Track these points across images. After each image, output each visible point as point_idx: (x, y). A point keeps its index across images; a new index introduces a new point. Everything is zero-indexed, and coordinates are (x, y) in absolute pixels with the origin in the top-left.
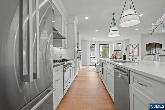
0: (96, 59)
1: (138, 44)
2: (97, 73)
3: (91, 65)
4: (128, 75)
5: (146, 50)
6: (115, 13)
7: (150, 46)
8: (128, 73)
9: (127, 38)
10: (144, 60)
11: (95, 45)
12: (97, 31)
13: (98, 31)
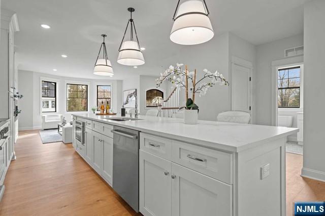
0: (60, 115)
1: (136, 90)
2: (65, 144)
3: (45, 130)
4: (138, 138)
5: (147, 99)
6: (106, 36)
7: (150, 94)
8: (136, 135)
9: (120, 78)
10: (148, 115)
11: (55, 83)
12: (64, 56)
13: (67, 58)
